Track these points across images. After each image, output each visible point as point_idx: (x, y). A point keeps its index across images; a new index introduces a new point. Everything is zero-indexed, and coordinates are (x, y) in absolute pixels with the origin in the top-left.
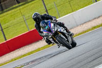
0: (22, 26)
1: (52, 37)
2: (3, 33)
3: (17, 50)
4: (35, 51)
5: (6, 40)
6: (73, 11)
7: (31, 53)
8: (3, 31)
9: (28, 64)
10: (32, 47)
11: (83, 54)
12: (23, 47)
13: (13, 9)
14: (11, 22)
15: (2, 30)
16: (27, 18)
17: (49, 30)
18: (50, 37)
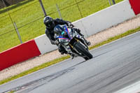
0: (13, 37)
4: (30, 70)
6: (82, 17)
7: (25, 73)
9: (20, 88)
10: (26, 65)
12: (14, 66)
16: (20, 26)
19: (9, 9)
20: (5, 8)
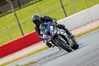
1: (51, 41)
2: (21, 28)
3: (34, 45)
5: (23, 35)
6: (88, 7)
8: (20, 27)
13: (30, 5)
14: (28, 17)
15: (19, 25)
17: (49, 33)
18: (50, 40)
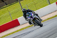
11: (42, 33)
19: (7, 6)
20: (6, 6)
